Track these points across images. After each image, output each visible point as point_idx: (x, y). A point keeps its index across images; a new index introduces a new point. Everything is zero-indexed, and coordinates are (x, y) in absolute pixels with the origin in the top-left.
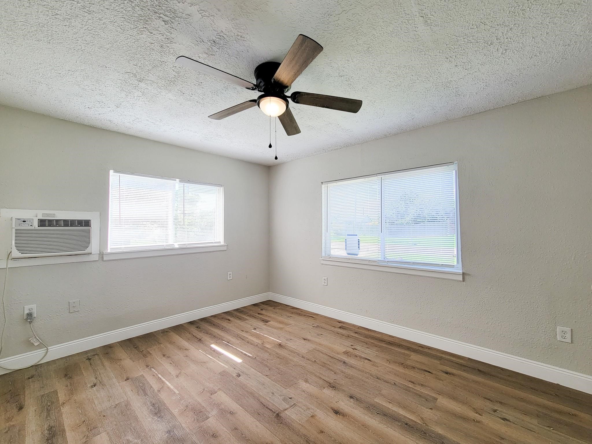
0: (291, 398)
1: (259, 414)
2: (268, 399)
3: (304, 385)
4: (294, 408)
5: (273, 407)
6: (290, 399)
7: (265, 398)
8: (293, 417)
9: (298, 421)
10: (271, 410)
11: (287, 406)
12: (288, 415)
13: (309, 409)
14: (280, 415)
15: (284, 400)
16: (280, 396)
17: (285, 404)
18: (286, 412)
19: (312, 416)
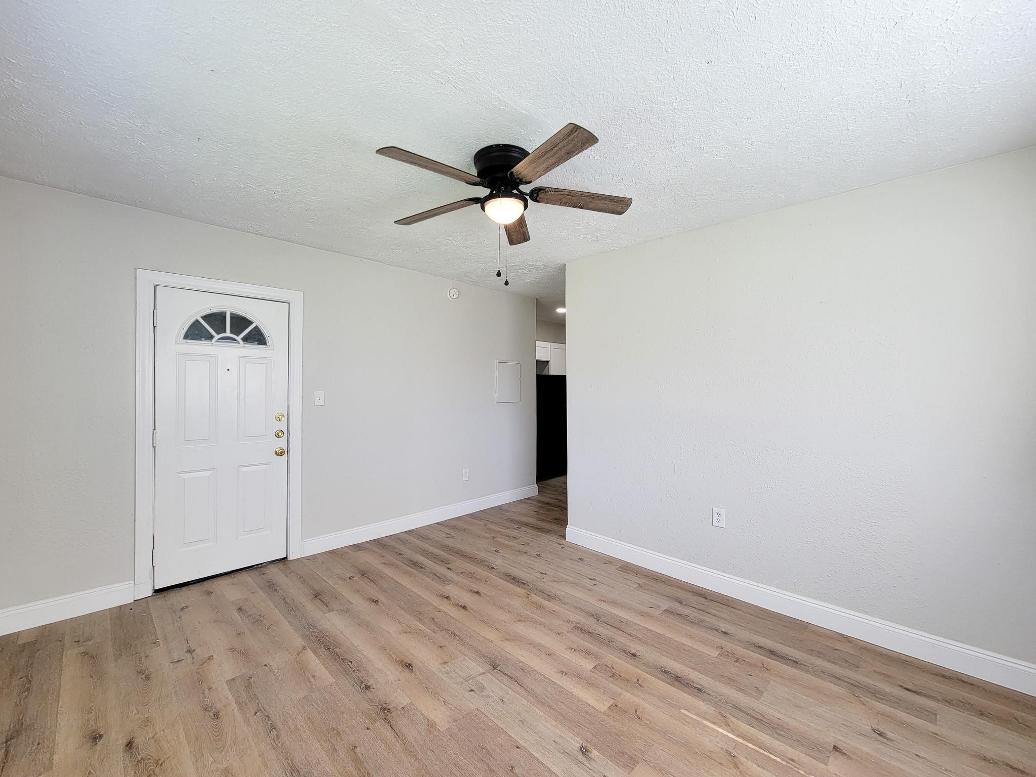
0: (472, 690)
1: (522, 669)
2: (510, 691)
3: (440, 716)
4: (468, 676)
5: (501, 678)
6: (474, 689)
7: (516, 693)
8: (474, 664)
9: (467, 659)
10: (505, 674)
11: (480, 678)
12: (479, 666)
13: (447, 673)
14: (492, 667)
15: (483, 689)
16: (489, 696)
17: (482, 682)
18: (482, 670)
19: (446, 663)
